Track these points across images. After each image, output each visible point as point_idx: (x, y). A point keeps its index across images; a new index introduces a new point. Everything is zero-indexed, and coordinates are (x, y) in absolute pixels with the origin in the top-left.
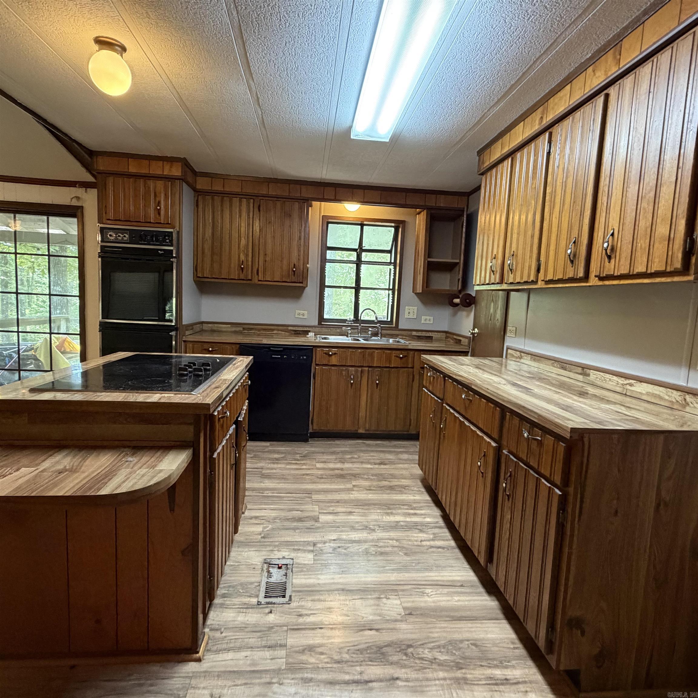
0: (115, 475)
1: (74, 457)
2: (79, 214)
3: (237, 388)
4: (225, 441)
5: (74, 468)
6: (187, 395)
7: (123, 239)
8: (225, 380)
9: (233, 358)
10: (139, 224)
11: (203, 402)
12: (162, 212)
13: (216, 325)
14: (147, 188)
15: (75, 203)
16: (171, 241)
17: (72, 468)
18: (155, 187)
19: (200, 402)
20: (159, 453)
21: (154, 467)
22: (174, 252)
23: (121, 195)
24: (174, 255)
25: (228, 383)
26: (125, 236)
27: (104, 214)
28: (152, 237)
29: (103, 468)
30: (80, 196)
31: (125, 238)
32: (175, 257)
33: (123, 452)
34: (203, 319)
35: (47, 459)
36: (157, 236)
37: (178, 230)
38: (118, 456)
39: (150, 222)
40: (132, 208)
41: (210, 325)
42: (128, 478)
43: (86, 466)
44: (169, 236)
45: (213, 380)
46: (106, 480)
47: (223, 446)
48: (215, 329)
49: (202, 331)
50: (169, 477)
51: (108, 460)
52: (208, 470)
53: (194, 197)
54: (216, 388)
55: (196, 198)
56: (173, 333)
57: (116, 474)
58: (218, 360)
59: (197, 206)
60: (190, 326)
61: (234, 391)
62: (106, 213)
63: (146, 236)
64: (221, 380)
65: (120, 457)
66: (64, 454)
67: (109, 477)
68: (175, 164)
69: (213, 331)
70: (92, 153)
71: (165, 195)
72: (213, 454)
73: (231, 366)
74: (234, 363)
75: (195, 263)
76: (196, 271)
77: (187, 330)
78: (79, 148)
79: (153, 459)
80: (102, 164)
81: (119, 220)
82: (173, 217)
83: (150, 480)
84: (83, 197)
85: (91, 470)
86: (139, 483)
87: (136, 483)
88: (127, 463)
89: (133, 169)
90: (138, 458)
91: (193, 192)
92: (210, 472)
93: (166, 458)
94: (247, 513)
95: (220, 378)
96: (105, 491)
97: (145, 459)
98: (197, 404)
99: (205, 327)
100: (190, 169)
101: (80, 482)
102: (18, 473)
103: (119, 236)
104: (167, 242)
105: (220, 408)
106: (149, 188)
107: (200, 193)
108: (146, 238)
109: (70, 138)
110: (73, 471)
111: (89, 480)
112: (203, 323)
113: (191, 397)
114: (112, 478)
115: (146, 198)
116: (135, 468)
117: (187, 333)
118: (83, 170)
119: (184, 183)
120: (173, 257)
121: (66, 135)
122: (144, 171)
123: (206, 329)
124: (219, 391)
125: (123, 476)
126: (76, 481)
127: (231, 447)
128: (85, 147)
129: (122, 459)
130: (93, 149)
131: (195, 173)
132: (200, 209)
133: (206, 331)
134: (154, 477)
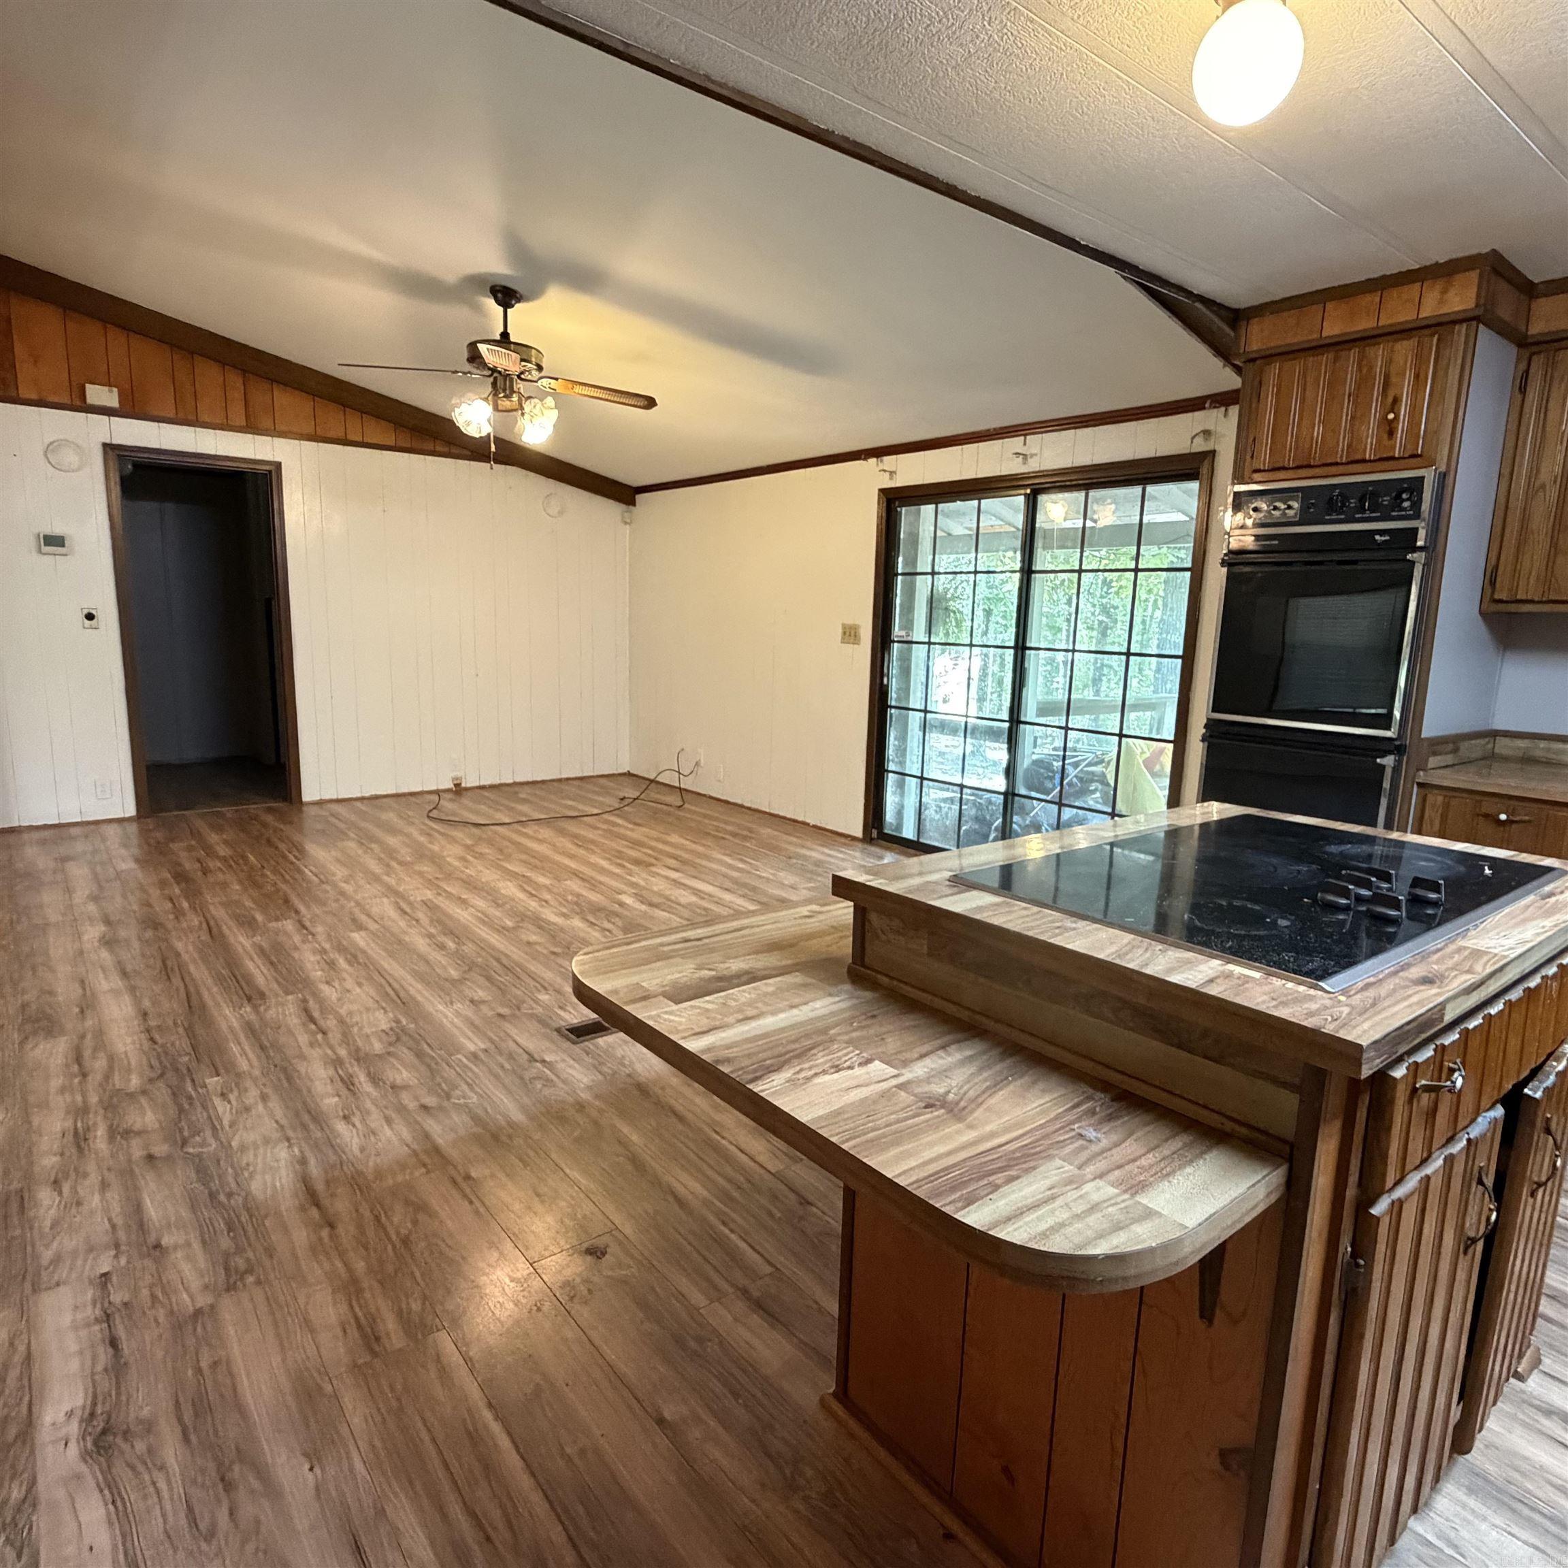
0: (1027, 1171)
1: (981, 1070)
2: (1204, 471)
3: (1533, 983)
4: (1440, 1162)
5: (962, 1104)
6: (1302, 988)
7: (1284, 514)
8: (1477, 954)
9: (1550, 869)
10: (1333, 470)
11: (1342, 1034)
12: (1401, 427)
13: (1543, 744)
14: (1364, 371)
15: (1200, 446)
16: (1416, 505)
17: (957, 1103)
18: (1389, 362)
19: (1329, 1029)
20: (1177, 1143)
21: (1136, 1188)
22: (1422, 534)
23: (1295, 405)
24: (1420, 543)
25: (1482, 969)
26: (1289, 507)
27: (1248, 457)
28: (1362, 500)
29: (1021, 1132)
30: (1211, 428)
31: (1291, 513)
32: (1421, 549)
33: (1089, 1098)
34: (1499, 724)
35: (932, 1052)
36: (1375, 495)
37: (1443, 468)
38: (1074, 1107)
39: (1364, 461)
40: (1318, 431)
41: (1521, 743)
42: (1053, 1198)
43: (988, 1109)
44: (1410, 490)
45: (1431, 946)
46: (998, 1178)
47: (1428, 1178)
48: (1538, 754)
49: (1491, 758)
50: (1165, 1247)
51: (1043, 1112)
52: (1346, 1247)
53: (1518, 360)
54: (1427, 981)
55: (1523, 366)
56: (1388, 761)
57: (1034, 1168)
58: (1487, 871)
59: (1523, 390)
60: (1449, 743)
61: (1515, 995)
62: (1252, 457)
63: (1345, 498)
64: (1459, 950)
65: (1070, 1117)
66: (968, 1053)
67: (1013, 1173)
68: (1459, 278)
69: (1527, 760)
70: (1237, 317)
71: (1417, 376)
72: (1372, 1202)
73: (1531, 898)
74: (1547, 889)
75: (1493, 561)
76: (1493, 583)
77: (1435, 754)
78: (1208, 313)
79: (1150, 1158)
80: (1257, 337)
81: (1284, 468)
82: (1432, 434)
83: (1101, 1236)
84: (1219, 429)
85: (988, 1128)
86: (1069, 1230)
87: (1062, 1225)
88: (1081, 1142)
89: (1332, 329)
90: (1114, 1137)
91: (1513, 350)
92: (1355, 1255)
93: (1189, 1170)
94: (1534, 1383)
95: (1461, 943)
96: (975, 1217)
97: (1131, 1147)
98: (1315, 1032)
99: (1503, 746)
100: (1509, 281)
101: (949, 1153)
102: (863, 1070)
103: (1275, 508)
104: (1405, 509)
105: (1428, 1053)
106: (1371, 368)
107: (1535, 349)
108: (1343, 505)
109: (1189, 294)
110: (955, 1110)
111: (964, 1160)
112: (1495, 734)
113: (1312, 998)
114: (1018, 1177)
115: (1359, 397)
116: (1090, 1170)
117: (1433, 762)
118: (1218, 363)
119: (1481, 326)
120: (1415, 549)
121: (1180, 289)
122: (1365, 324)
123: (1504, 752)
124: (1429, 998)
125: (1048, 1183)
126: (942, 1149)
127: (1466, 1186)
128: (1220, 306)
129: (1073, 1123)
130: (1243, 306)
131: (1529, 290)
132: (1533, 395)
133: (1506, 759)
134: (1118, 1227)
